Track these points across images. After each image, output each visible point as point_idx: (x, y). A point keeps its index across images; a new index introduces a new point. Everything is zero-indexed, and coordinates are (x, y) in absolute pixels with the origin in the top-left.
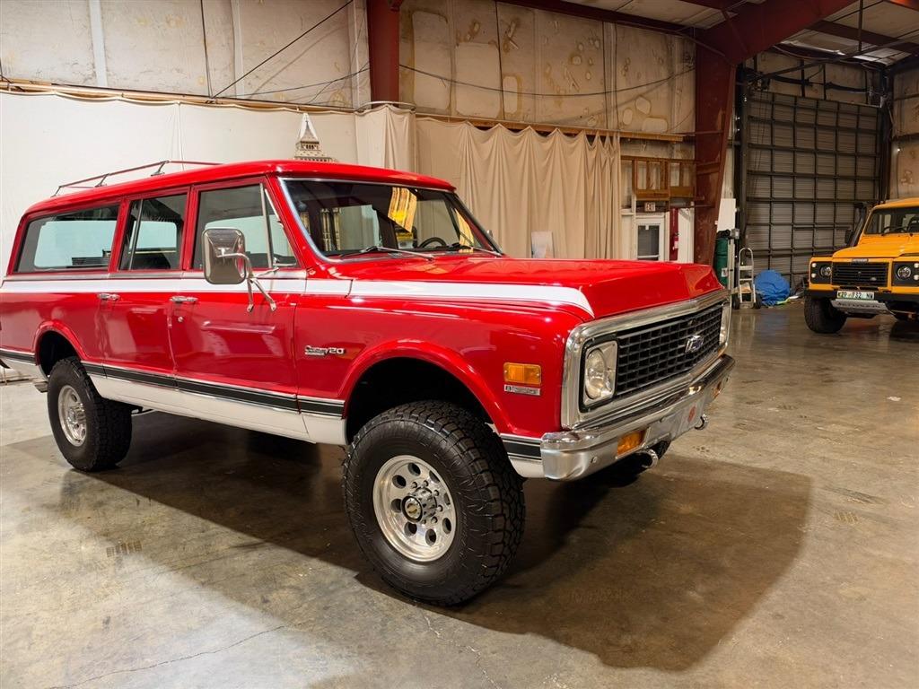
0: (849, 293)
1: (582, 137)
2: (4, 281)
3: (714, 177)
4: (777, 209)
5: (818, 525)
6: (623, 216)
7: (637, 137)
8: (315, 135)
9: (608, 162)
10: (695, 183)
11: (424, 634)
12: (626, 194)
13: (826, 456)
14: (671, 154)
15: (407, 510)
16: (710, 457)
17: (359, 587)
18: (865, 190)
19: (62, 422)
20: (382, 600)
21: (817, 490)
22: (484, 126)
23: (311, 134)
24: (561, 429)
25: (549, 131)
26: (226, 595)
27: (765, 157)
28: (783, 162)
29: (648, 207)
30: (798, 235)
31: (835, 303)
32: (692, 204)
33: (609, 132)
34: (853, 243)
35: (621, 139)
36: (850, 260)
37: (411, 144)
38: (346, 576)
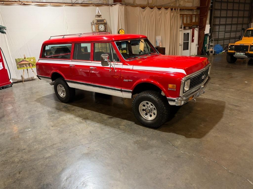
0: (238, 53)
1: (169, 9)
2: (39, 60)
3: (204, 19)
4: (221, 27)
5: (226, 112)
6: (180, 31)
7: (184, 8)
8: (100, 13)
9: (176, 16)
10: (199, 21)
11: (151, 133)
12: (181, 24)
13: (229, 97)
14: (193, 13)
15: (146, 111)
16: (203, 97)
17: (136, 125)
18: (246, 20)
19: (58, 92)
20: (141, 127)
21: (227, 104)
22: (143, 7)
23: (99, 13)
24: (179, 97)
25: (160, 8)
26: (111, 127)
27: (219, 12)
28: (224, 14)
29: (186, 28)
30: (226, 34)
31: (234, 56)
32: (198, 27)
33: (177, 7)
34: (241, 39)
35: (180, 9)
36: (239, 45)
37: (125, 14)
38: (133, 123)
